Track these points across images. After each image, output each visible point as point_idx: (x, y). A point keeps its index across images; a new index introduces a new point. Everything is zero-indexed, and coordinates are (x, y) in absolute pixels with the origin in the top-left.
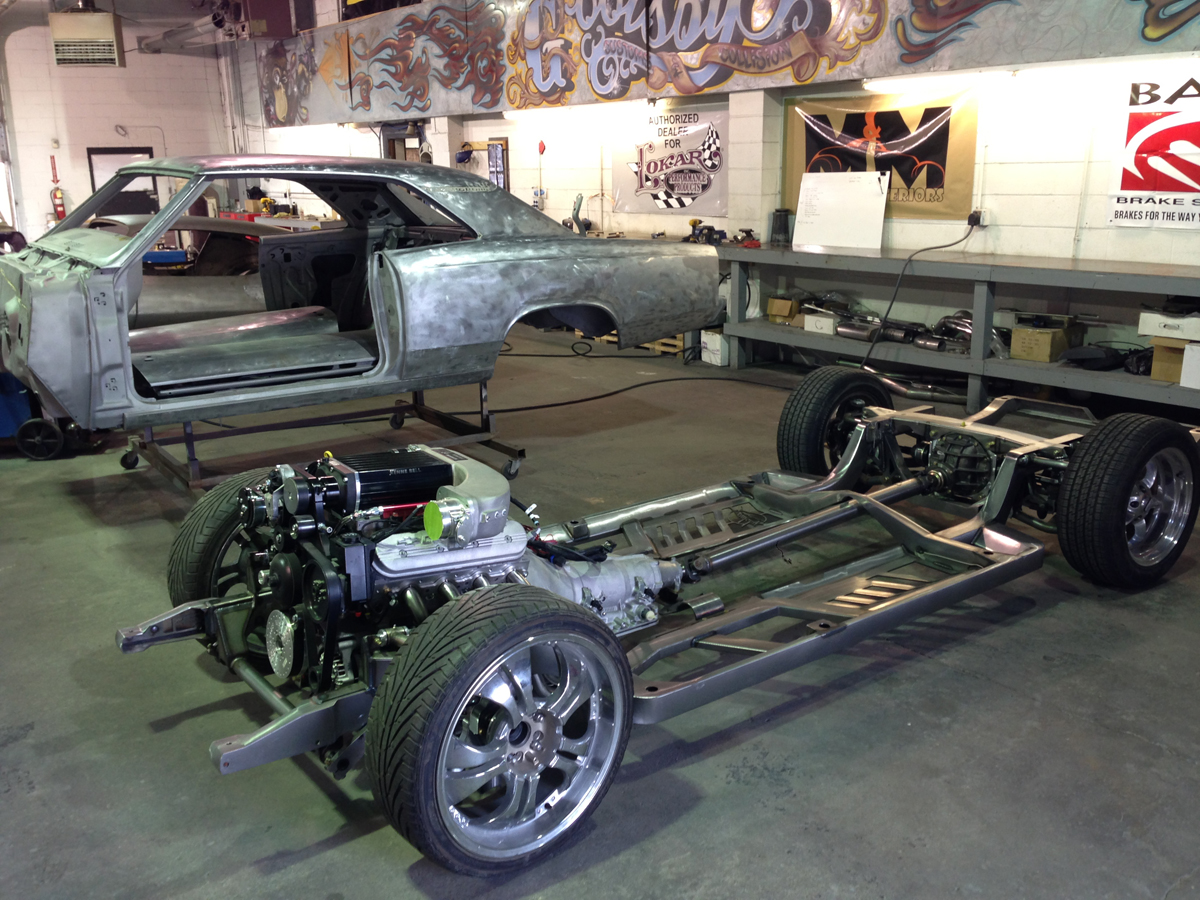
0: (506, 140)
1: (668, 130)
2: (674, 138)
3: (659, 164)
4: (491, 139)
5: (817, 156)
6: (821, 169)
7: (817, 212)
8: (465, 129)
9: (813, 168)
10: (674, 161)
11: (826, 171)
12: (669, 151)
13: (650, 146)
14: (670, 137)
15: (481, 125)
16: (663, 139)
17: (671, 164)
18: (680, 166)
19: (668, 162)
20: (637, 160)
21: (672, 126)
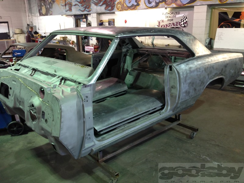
0: (114, 19)
1: (169, 17)
2: (171, 19)
3: (165, 26)
4: (109, 19)
5: (222, 23)
6: (224, 27)
7: (222, 39)
8: (101, 16)
9: (221, 26)
10: (171, 25)
11: (225, 28)
12: (169, 22)
13: (163, 21)
14: (170, 18)
15: (106, 16)
16: (167, 19)
17: (169, 26)
18: (173, 26)
19: (168, 25)
20: (158, 24)
21: (171, 15)
